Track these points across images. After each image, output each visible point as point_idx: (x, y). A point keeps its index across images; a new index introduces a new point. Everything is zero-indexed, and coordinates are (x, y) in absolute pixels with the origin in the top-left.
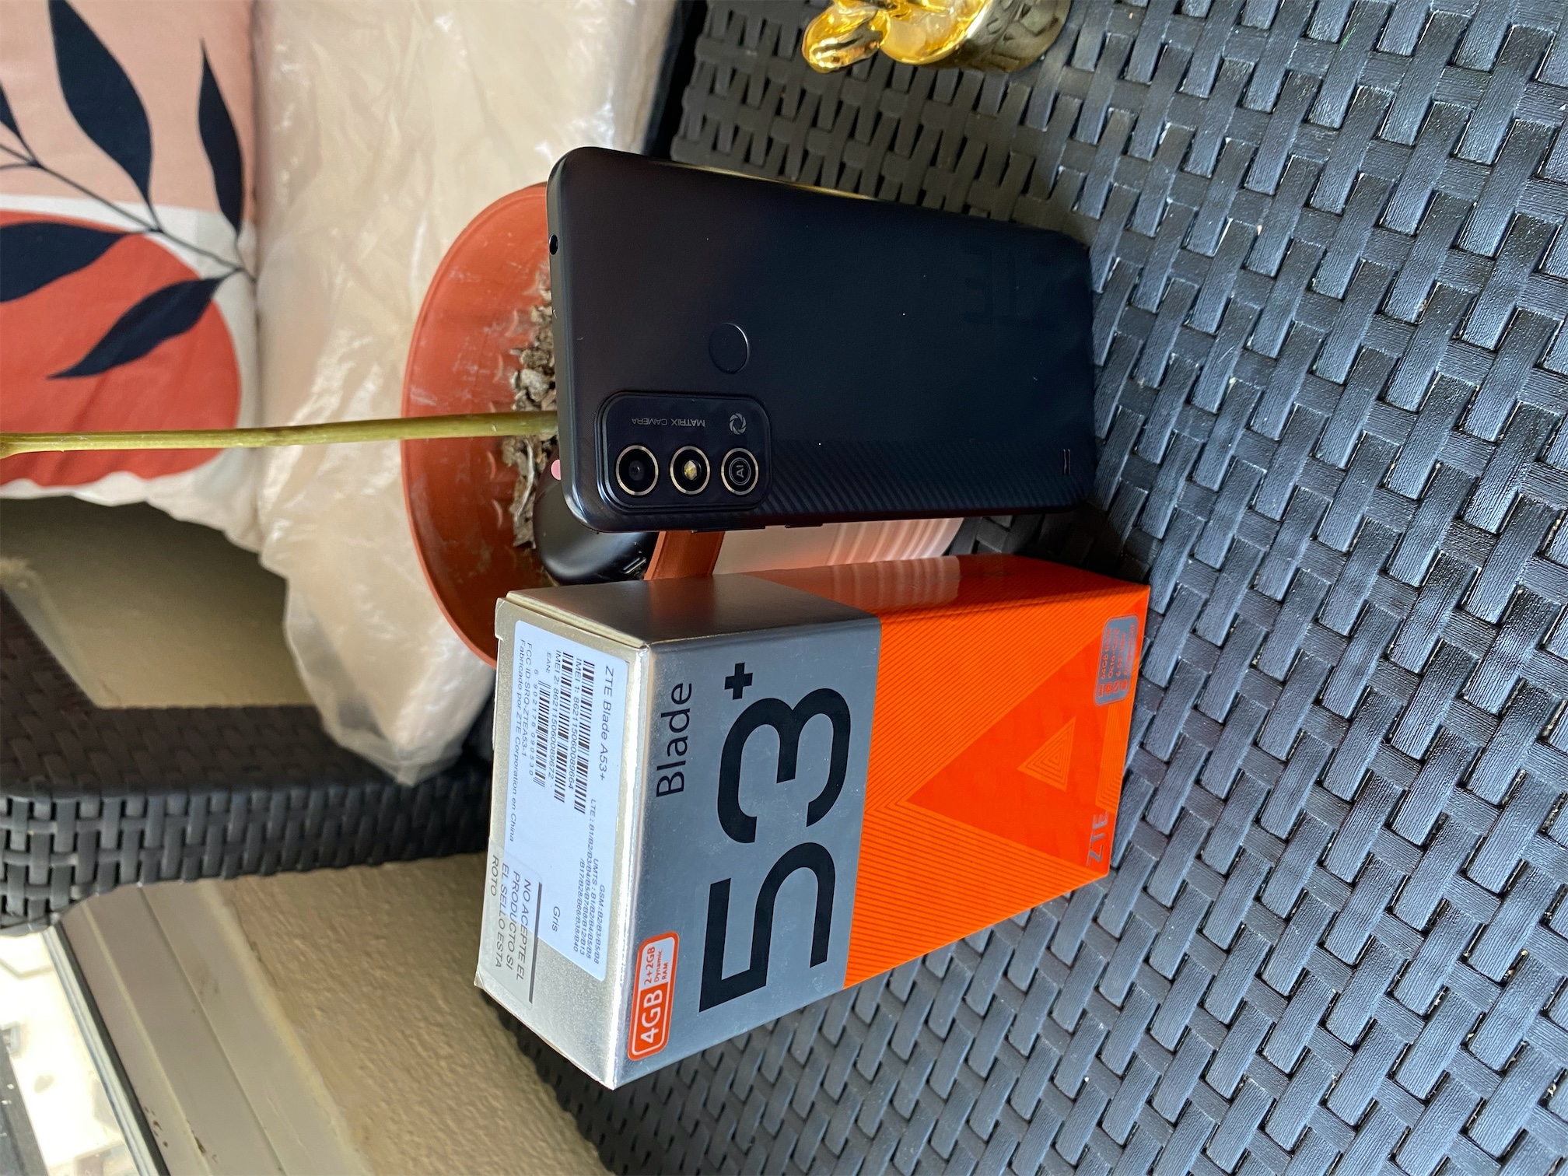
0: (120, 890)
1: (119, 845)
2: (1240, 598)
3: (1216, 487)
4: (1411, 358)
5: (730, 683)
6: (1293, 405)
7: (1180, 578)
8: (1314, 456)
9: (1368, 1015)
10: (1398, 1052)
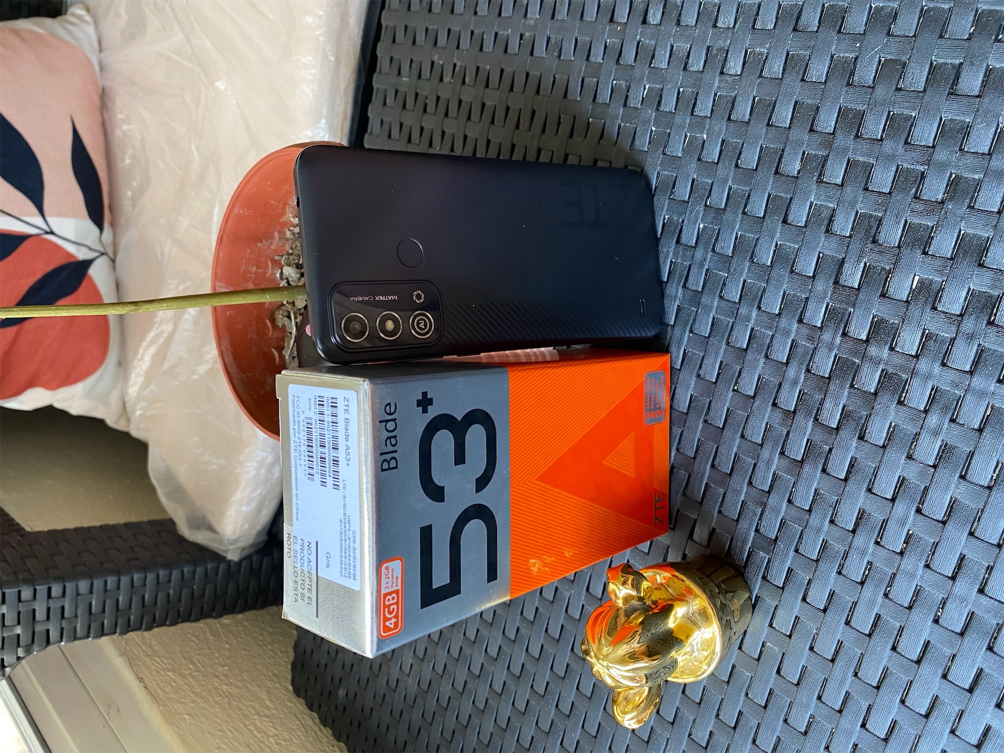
0: (50, 648)
1: (48, 618)
2: (722, 351)
3: (700, 289)
4: (797, 196)
5: (419, 403)
6: (737, 233)
7: (686, 345)
8: (753, 261)
9: (829, 588)
10: (849, 607)
